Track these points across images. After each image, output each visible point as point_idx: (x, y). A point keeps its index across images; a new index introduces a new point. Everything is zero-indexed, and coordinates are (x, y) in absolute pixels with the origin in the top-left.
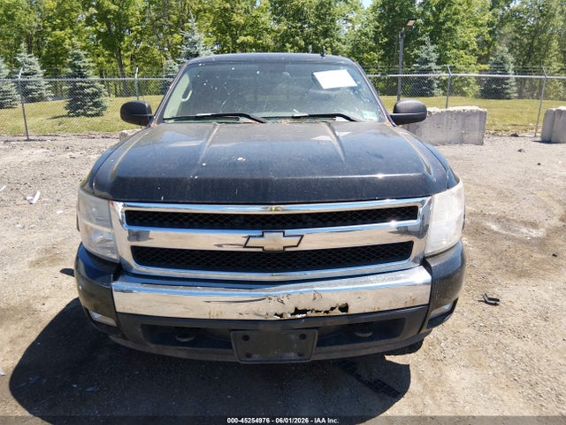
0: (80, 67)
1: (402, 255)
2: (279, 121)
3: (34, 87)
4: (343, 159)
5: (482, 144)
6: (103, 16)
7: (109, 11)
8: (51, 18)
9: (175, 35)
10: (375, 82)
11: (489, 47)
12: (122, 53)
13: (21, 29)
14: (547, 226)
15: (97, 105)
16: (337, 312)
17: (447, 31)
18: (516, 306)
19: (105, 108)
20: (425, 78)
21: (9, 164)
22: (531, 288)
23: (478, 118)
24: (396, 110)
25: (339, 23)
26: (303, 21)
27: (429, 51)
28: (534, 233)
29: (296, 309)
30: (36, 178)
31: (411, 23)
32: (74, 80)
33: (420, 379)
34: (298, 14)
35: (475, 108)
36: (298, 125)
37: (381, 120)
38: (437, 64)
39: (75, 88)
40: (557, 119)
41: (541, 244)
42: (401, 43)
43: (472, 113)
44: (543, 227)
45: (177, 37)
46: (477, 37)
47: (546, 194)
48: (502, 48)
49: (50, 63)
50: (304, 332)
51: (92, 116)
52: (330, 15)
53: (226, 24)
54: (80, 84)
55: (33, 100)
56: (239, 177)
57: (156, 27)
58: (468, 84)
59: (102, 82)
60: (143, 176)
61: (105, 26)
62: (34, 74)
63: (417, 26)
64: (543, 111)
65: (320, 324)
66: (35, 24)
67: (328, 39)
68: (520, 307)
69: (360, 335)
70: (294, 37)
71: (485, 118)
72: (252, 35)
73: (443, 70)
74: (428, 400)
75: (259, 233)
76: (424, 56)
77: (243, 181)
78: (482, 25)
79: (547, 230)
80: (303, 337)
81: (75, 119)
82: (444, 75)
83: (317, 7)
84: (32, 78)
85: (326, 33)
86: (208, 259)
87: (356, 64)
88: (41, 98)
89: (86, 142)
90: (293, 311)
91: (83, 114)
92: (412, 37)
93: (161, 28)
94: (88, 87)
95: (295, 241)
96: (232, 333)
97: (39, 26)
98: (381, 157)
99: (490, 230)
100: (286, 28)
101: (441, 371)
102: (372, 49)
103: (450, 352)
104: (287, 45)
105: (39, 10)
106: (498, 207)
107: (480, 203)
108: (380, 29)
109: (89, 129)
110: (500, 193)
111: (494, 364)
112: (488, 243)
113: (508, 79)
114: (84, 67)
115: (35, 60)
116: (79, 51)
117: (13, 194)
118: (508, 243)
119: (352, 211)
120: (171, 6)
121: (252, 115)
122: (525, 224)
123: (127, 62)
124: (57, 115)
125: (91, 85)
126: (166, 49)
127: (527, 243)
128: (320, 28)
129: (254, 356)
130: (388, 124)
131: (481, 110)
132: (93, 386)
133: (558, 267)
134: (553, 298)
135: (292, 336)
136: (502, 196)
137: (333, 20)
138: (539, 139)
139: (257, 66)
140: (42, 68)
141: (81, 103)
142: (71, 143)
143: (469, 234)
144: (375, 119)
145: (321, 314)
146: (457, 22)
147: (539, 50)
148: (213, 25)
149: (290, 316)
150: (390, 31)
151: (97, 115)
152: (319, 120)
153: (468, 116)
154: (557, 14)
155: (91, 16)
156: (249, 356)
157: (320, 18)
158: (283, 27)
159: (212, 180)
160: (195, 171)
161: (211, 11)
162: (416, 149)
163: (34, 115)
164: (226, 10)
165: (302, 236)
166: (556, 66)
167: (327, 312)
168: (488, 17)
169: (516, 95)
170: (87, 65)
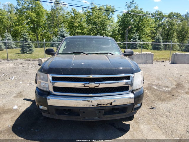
0: (26, 38)
1: (126, 90)
2: (92, 54)
3: (9, 44)
4: (110, 64)
5: (152, 64)
6: (32, 22)
7: (34, 21)
8: (15, 22)
9: (56, 29)
10: (119, 45)
11: (155, 34)
12: (38, 34)
13: (5, 25)
14: (171, 87)
15: (30, 50)
16: (109, 105)
17: (142, 29)
18: (161, 109)
19: (33, 51)
20: (135, 44)
21: (2, 68)
22: (166, 104)
23: (151, 56)
24: (125, 52)
25: (108, 26)
26: (96, 25)
27: (136, 35)
28: (167, 89)
29: (98, 104)
30: (12, 72)
31: (130, 27)
32: (23, 42)
33: (133, 127)
34: (95, 23)
35: (150, 53)
36: (98, 55)
37: (120, 55)
38: (138, 39)
39: (24, 45)
40: (175, 57)
41: (169, 92)
42: (127, 33)
43: (149, 54)
44: (170, 88)
45: (56, 30)
46: (151, 31)
47: (172, 78)
48: (158, 35)
49: (14, 36)
50: (100, 111)
51: (29, 53)
52: (105, 24)
53: (72, 26)
54: (26, 43)
55: (9, 48)
56: (83, 68)
57: (50, 26)
58: (149, 46)
59: (33, 43)
60: (57, 67)
61: (33, 25)
62: (10, 40)
63: (132, 28)
64: (171, 54)
65: (104, 108)
66: (9, 24)
67: (104, 31)
68: (162, 109)
69: (116, 112)
70: (93, 30)
71: (153, 56)
72: (80, 29)
73: (140, 41)
74: (135, 133)
75: (88, 83)
76: (134, 37)
77: (84, 69)
78: (152, 27)
79: (171, 88)
80: (100, 112)
81: (23, 54)
82: (141, 43)
83: (101, 21)
84: (9, 41)
85: (104, 29)
86: (74, 90)
87: (113, 39)
88: (12, 48)
89: (27, 62)
90: (97, 104)
91: (26, 53)
92: (130, 31)
93: (51, 26)
94: (28, 45)
95: (98, 85)
96: (80, 111)
97: (11, 25)
98: (120, 63)
99: (154, 88)
100: (91, 27)
101: (139, 125)
102: (118, 35)
103: (141, 121)
104: (91, 33)
105: (11, 20)
106: (157, 82)
107: (151, 81)
108: (120, 29)
109: (28, 58)
110: (158, 78)
111: (154, 124)
112: (153, 92)
113: (160, 44)
114: (27, 38)
115: (10, 35)
116: (25, 33)
117: (5, 77)
118: (159, 92)
119: (113, 77)
120: (54, 20)
121: (84, 53)
122: (165, 87)
123: (39, 37)
124: (17, 53)
125: (29, 44)
126: (53, 33)
127: (165, 92)
128: (102, 28)
129: (86, 118)
130: (122, 56)
131: (152, 53)
132: (37, 129)
133: (174, 99)
134: (172, 107)
135: (97, 112)
136: (158, 79)
137: (106, 26)
138: (170, 63)
139: (85, 39)
140: (12, 38)
141: (25, 49)
142: (22, 62)
143: (148, 89)
144: (119, 54)
145: (105, 105)
146: (145, 27)
147: (170, 35)
148: (68, 26)
149: (96, 106)
150: (123, 29)
151: (30, 53)
152: (103, 54)
153: (148, 55)
154: (175, 25)
155: (28, 22)
156: (85, 118)
157: (102, 25)
158: (90, 27)
159: (76, 69)
160: (71, 66)
161: (67, 22)
162: (130, 62)
163: (10, 53)
164: (72, 21)
165: (100, 84)
166: (176, 40)
167: (106, 105)
168: (154, 25)
169: (163, 49)
170: (28, 37)
